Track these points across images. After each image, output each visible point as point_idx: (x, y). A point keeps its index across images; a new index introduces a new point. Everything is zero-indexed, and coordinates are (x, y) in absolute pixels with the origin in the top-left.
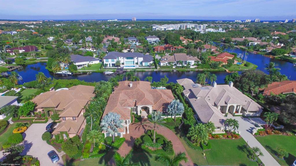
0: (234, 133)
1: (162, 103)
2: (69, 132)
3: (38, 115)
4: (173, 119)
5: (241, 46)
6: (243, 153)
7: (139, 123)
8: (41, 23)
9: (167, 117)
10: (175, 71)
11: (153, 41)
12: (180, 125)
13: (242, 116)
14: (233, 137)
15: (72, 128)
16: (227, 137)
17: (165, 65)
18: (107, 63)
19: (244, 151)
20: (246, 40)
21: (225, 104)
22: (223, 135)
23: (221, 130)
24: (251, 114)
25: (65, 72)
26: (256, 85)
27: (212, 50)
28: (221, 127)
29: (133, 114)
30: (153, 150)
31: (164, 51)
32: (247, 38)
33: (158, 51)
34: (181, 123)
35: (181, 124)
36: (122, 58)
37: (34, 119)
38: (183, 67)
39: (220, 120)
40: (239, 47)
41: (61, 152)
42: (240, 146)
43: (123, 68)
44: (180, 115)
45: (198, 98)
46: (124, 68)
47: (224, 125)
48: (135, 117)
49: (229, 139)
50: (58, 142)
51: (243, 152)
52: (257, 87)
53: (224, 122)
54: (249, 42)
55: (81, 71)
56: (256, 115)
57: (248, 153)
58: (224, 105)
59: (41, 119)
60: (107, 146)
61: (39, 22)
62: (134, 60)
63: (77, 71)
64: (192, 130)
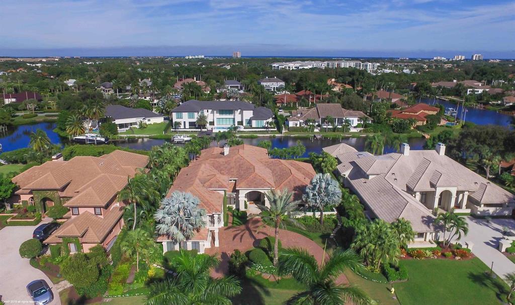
0: (459, 247)
1: (293, 185)
2: (84, 240)
3: (21, 210)
4: (317, 219)
5: (450, 97)
6: (484, 290)
7: (243, 227)
8: (57, 60)
9: (303, 214)
10: (318, 137)
11: (274, 88)
12: (333, 230)
13: (471, 215)
14: (455, 256)
15: (90, 230)
16: (443, 255)
17: (298, 126)
18: (178, 120)
19: (486, 285)
20: (460, 85)
21: (431, 187)
22: (433, 250)
23: (427, 240)
24: (491, 210)
25: (92, 136)
26: (495, 154)
27: (394, 101)
28: (426, 233)
29: (230, 209)
30: (274, 280)
31: (295, 103)
32: (462, 82)
33: (283, 103)
34: (336, 226)
35: (335, 229)
36: (210, 111)
37: (10, 216)
38: (334, 129)
39: (423, 217)
40: (447, 98)
41: (60, 283)
42: (475, 273)
43: (212, 130)
44: (333, 210)
45: (371, 177)
46: (214, 131)
47: (432, 228)
48: (233, 216)
49: (447, 259)
50: (55, 260)
51: (483, 286)
52: (497, 157)
53: (432, 222)
54: (466, 89)
55: (126, 136)
56: (503, 214)
57: (497, 290)
58: (429, 189)
59: (27, 217)
60: (167, 271)
61: (53, 59)
62: (234, 116)
63: (118, 137)
64: (361, 234)
